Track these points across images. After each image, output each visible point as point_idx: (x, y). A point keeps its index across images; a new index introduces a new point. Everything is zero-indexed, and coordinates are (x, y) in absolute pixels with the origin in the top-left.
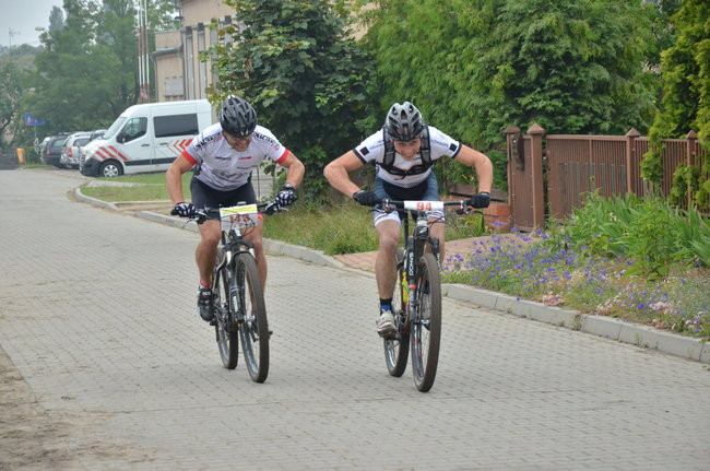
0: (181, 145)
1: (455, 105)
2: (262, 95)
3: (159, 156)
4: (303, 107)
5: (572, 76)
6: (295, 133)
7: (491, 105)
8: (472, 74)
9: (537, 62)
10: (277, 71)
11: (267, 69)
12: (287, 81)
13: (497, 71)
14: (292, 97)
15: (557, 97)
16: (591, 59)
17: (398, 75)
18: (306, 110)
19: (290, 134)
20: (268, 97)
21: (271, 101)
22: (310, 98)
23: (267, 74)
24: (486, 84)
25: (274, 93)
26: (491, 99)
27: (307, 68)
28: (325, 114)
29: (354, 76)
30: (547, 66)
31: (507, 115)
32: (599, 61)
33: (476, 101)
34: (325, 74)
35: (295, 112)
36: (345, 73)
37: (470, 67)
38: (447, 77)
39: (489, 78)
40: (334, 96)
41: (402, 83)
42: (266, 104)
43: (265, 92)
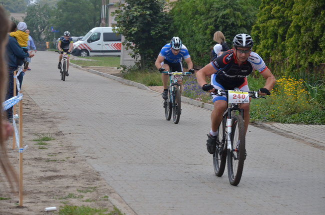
0: (114, 45)
1: (195, 38)
2: (132, 29)
3: (105, 49)
4: (146, 35)
5: (234, 31)
6: (143, 44)
7: (206, 39)
8: (201, 28)
9: (223, 25)
10: (138, 21)
11: (134, 20)
12: (141, 25)
13: (208, 28)
14: (142, 31)
15: (229, 38)
16: (241, 25)
18: (147, 36)
19: (141, 44)
20: (134, 30)
21: (135, 32)
22: (149, 31)
23: (134, 22)
24: (205, 31)
25: (136, 29)
26: (206, 37)
27: (149, 21)
28: (154, 38)
29: (165, 25)
30: (226, 27)
31: (211, 43)
32: (244, 26)
33: (202, 37)
34: (155, 23)
35: (143, 36)
36: (162, 24)
37: (200, 25)
38: (193, 28)
39: (206, 29)
40: (157, 32)
42: (133, 33)
43: (133, 28)
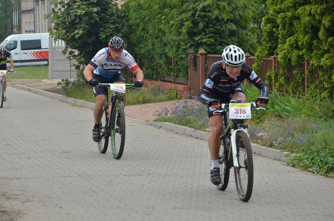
0: (33, 54)
1: (165, 40)
2: (75, 32)
3: (23, 59)
4: (93, 39)
5: (219, 28)
6: (89, 50)
7: (182, 40)
8: (173, 25)
9: (203, 21)
10: (82, 22)
11: (77, 21)
12: (87, 26)
13: (184, 25)
14: (88, 34)
15: (212, 37)
16: (228, 20)
17: (138, 25)
18: (95, 40)
19: (87, 50)
20: (78, 33)
21: (79, 35)
22: (97, 35)
23: (77, 23)
24: (179, 30)
25: (81, 32)
26: (181, 37)
27: (96, 21)
28: (103, 41)
29: (117, 25)
30: (208, 23)
31: (189, 45)
32: (231, 21)
33: (175, 38)
34: (104, 23)
35: (90, 41)
36: (114, 24)
37: (172, 22)
38: (161, 26)
39: (181, 27)
40: (108, 34)
41: (140, 28)
42: (77, 36)
43: (77, 31)
